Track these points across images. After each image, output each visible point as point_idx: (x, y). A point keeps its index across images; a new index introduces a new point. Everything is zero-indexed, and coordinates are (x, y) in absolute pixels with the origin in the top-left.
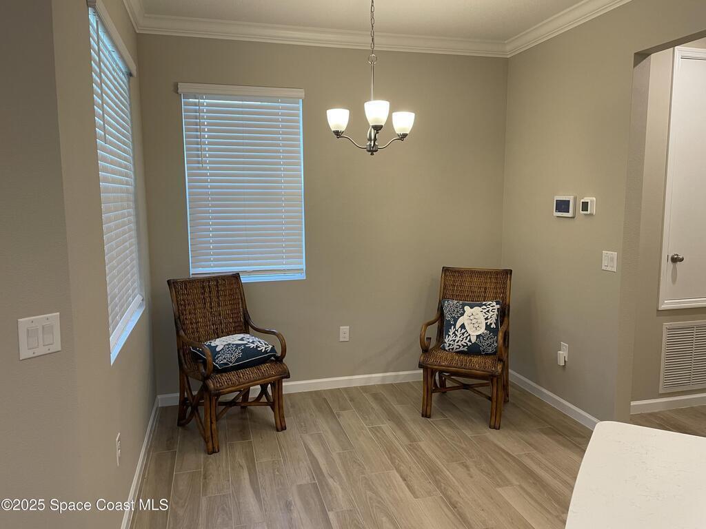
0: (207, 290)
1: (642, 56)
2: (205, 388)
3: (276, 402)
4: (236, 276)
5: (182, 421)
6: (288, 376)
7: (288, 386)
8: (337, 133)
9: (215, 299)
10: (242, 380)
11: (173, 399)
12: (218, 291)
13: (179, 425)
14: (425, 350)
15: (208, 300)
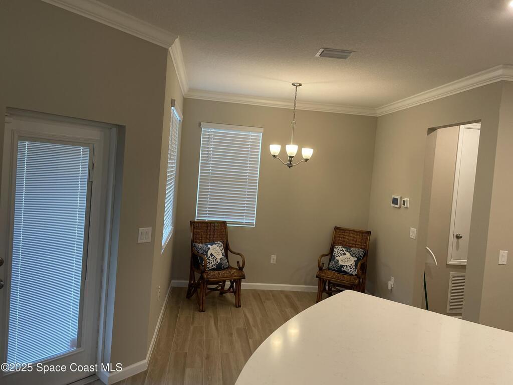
0: (209, 228)
1: (431, 130)
2: (202, 278)
3: (236, 291)
4: (225, 223)
5: (189, 296)
6: (244, 278)
7: (244, 285)
8: (274, 156)
9: (212, 233)
10: (220, 276)
11: (185, 283)
12: (214, 229)
13: (187, 297)
14: (321, 269)
15: (209, 233)
